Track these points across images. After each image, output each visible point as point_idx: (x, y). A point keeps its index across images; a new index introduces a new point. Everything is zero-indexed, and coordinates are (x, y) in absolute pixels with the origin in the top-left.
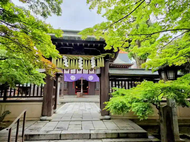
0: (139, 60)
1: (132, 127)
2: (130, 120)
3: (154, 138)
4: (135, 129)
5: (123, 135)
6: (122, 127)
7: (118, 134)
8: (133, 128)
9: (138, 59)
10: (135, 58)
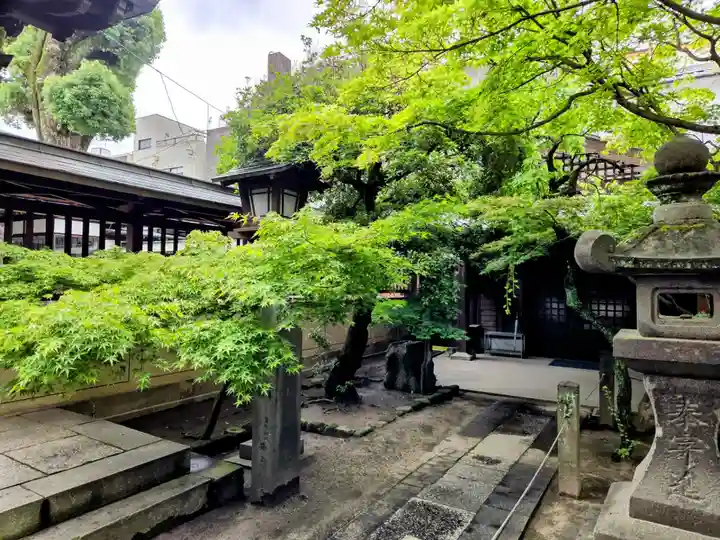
0: (59, 133)
1: (103, 443)
2: (66, 407)
3: (211, 466)
4: (125, 451)
5: (75, 501)
6: (46, 459)
7: (45, 504)
8: (114, 450)
9: (54, 129)
10: (35, 119)
